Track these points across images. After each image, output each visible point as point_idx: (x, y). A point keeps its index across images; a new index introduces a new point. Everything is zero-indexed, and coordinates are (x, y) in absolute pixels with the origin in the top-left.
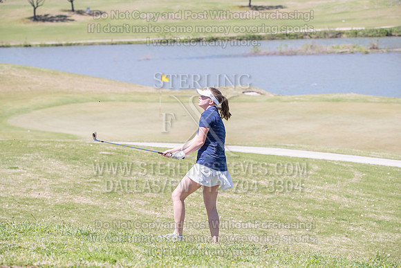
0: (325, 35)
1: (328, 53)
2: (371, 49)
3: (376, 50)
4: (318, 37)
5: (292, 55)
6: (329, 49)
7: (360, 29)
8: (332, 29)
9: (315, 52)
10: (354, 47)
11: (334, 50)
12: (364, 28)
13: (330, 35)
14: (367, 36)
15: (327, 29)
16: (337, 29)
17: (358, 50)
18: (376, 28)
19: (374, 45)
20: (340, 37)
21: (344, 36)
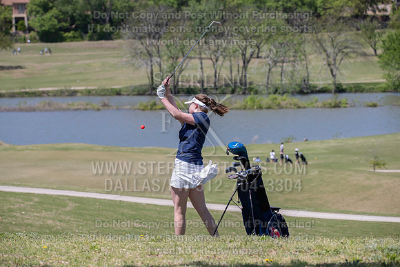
0: (61, 93)
1: (64, 110)
2: (102, 106)
3: (107, 107)
4: (55, 95)
5: (30, 111)
6: (64, 106)
7: (93, 88)
8: (68, 88)
9: (52, 109)
10: (87, 104)
11: (70, 107)
12: (96, 88)
13: (67, 94)
14: (99, 95)
15: (63, 88)
16: (72, 88)
17: (92, 107)
18: (107, 88)
19: (105, 103)
20: (75, 95)
21: (79, 94)
